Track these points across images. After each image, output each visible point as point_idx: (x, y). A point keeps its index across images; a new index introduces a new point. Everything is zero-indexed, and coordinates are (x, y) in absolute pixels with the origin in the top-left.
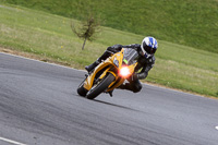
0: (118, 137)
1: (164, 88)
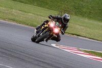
0: (5, 49)
1: (27, 26)
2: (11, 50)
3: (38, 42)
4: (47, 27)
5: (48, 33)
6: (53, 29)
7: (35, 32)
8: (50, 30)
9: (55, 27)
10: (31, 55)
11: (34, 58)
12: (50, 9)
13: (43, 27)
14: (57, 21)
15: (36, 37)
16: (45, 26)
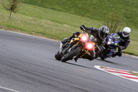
2: (40, 74)
3: (64, 61)
4: (77, 41)
5: (79, 49)
6: (85, 44)
7: (61, 47)
8: (82, 45)
9: (88, 42)
10: (66, 81)
11: (70, 84)
12: (92, 18)
13: (72, 41)
14: (91, 34)
15: (62, 54)
16: (75, 39)
